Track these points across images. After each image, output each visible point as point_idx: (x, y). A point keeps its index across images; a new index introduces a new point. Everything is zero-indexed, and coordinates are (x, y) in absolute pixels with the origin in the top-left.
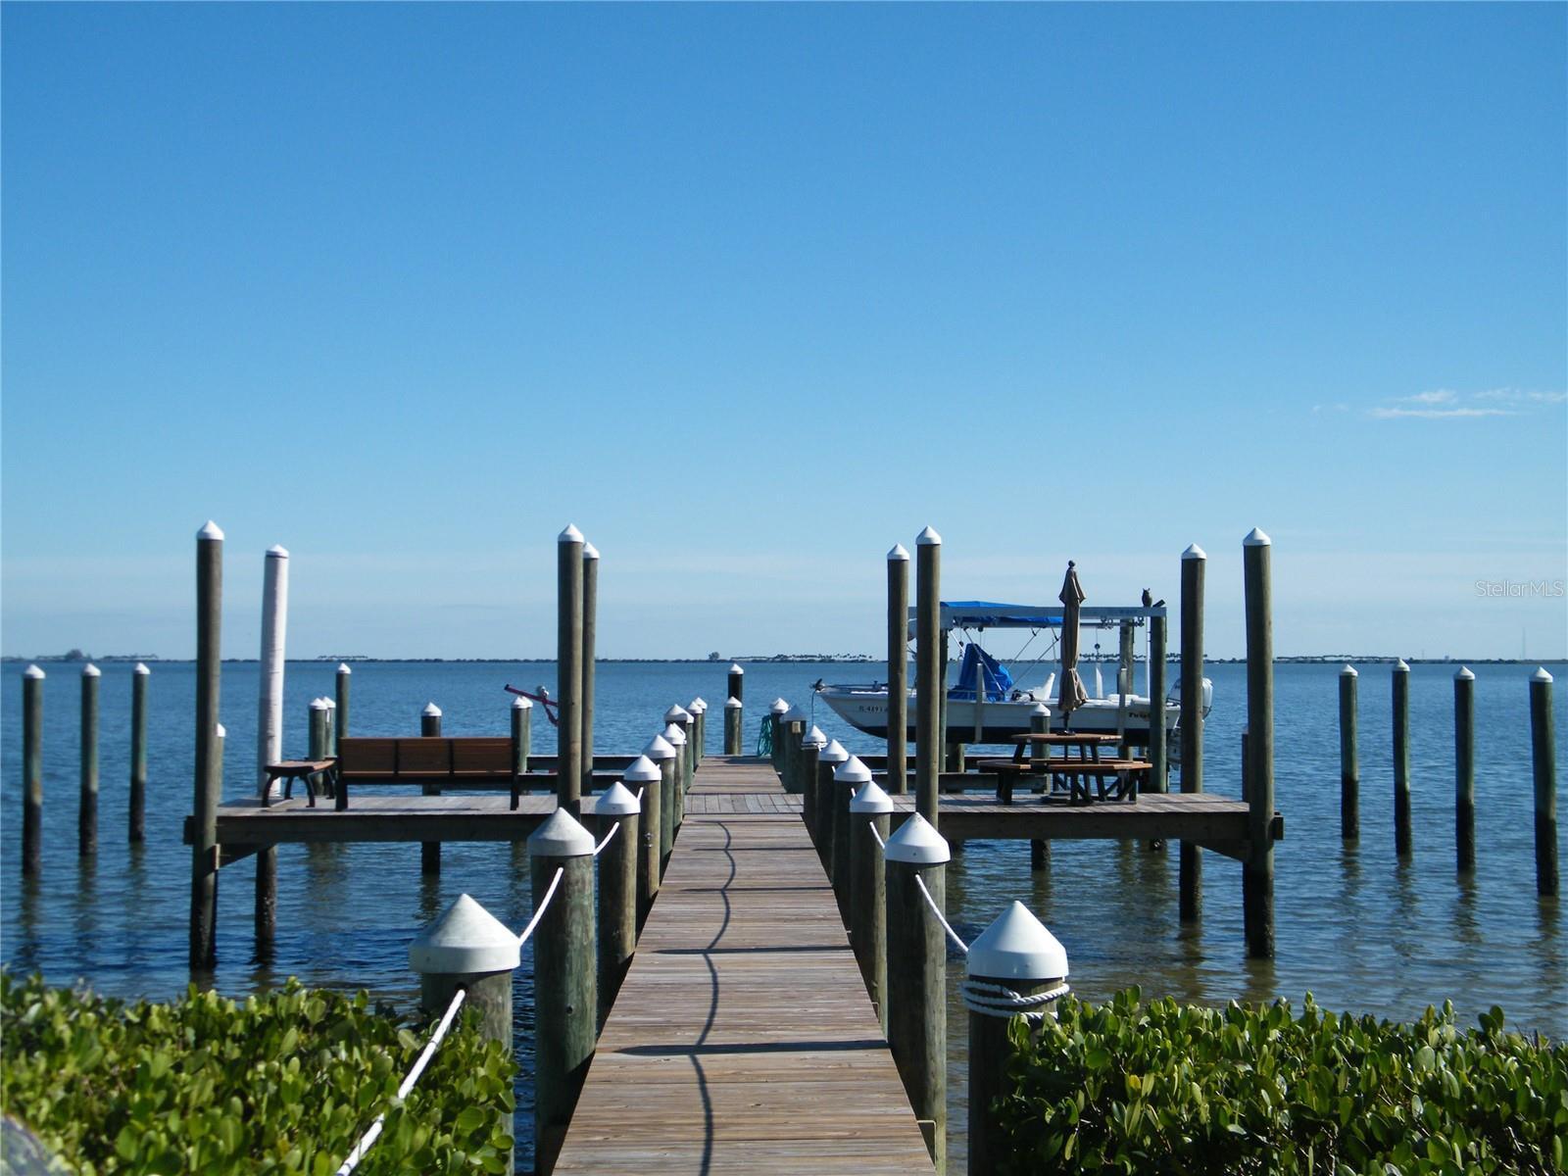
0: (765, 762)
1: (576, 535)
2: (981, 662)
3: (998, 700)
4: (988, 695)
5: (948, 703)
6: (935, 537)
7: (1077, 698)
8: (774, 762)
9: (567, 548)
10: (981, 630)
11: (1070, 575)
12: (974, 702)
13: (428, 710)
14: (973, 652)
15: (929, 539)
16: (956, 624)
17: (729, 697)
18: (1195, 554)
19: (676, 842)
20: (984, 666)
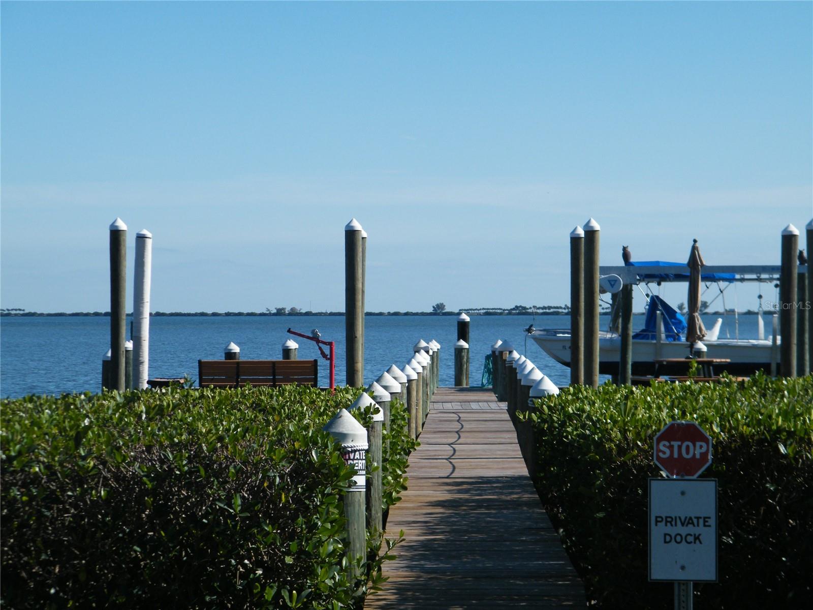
0: (488, 390)
1: (357, 225)
2: (659, 310)
3: (674, 340)
4: (667, 337)
5: (633, 343)
6: (596, 225)
7: (699, 333)
8: (494, 390)
9: (351, 236)
10: (659, 284)
11: (694, 249)
12: (654, 341)
13: (230, 347)
14: (655, 303)
15: (592, 227)
16: (640, 281)
17: (459, 340)
18: (791, 232)
19: (424, 428)
20: (662, 314)
